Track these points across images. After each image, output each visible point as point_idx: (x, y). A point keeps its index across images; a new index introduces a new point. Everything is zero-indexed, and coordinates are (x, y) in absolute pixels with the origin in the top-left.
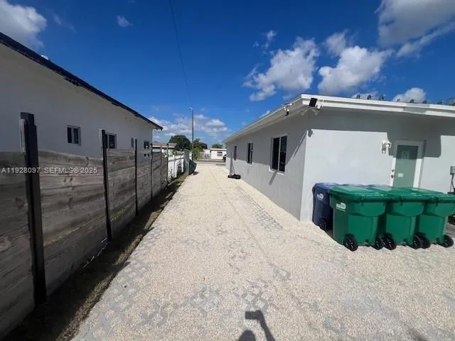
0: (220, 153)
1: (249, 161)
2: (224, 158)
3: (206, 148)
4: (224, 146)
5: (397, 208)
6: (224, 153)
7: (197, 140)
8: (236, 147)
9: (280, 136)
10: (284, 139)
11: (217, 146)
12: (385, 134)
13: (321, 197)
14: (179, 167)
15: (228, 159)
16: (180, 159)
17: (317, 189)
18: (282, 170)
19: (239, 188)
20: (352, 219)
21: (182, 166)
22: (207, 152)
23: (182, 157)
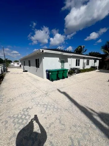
0: (18, 64)
1: (30, 66)
2: (20, 66)
3: (12, 62)
4: (20, 61)
5: (60, 72)
6: (20, 64)
7: (7, 59)
8: (24, 62)
9: (37, 58)
10: (38, 59)
11: (16, 61)
12: (59, 58)
13: (47, 72)
14: (2, 70)
15: (22, 66)
16: (2, 67)
17: (47, 71)
18: (39, 67)
19: (27, 74)
20: (52, 76)
21: (3, 70)
22: (12, 64)
23: (2, 66)
